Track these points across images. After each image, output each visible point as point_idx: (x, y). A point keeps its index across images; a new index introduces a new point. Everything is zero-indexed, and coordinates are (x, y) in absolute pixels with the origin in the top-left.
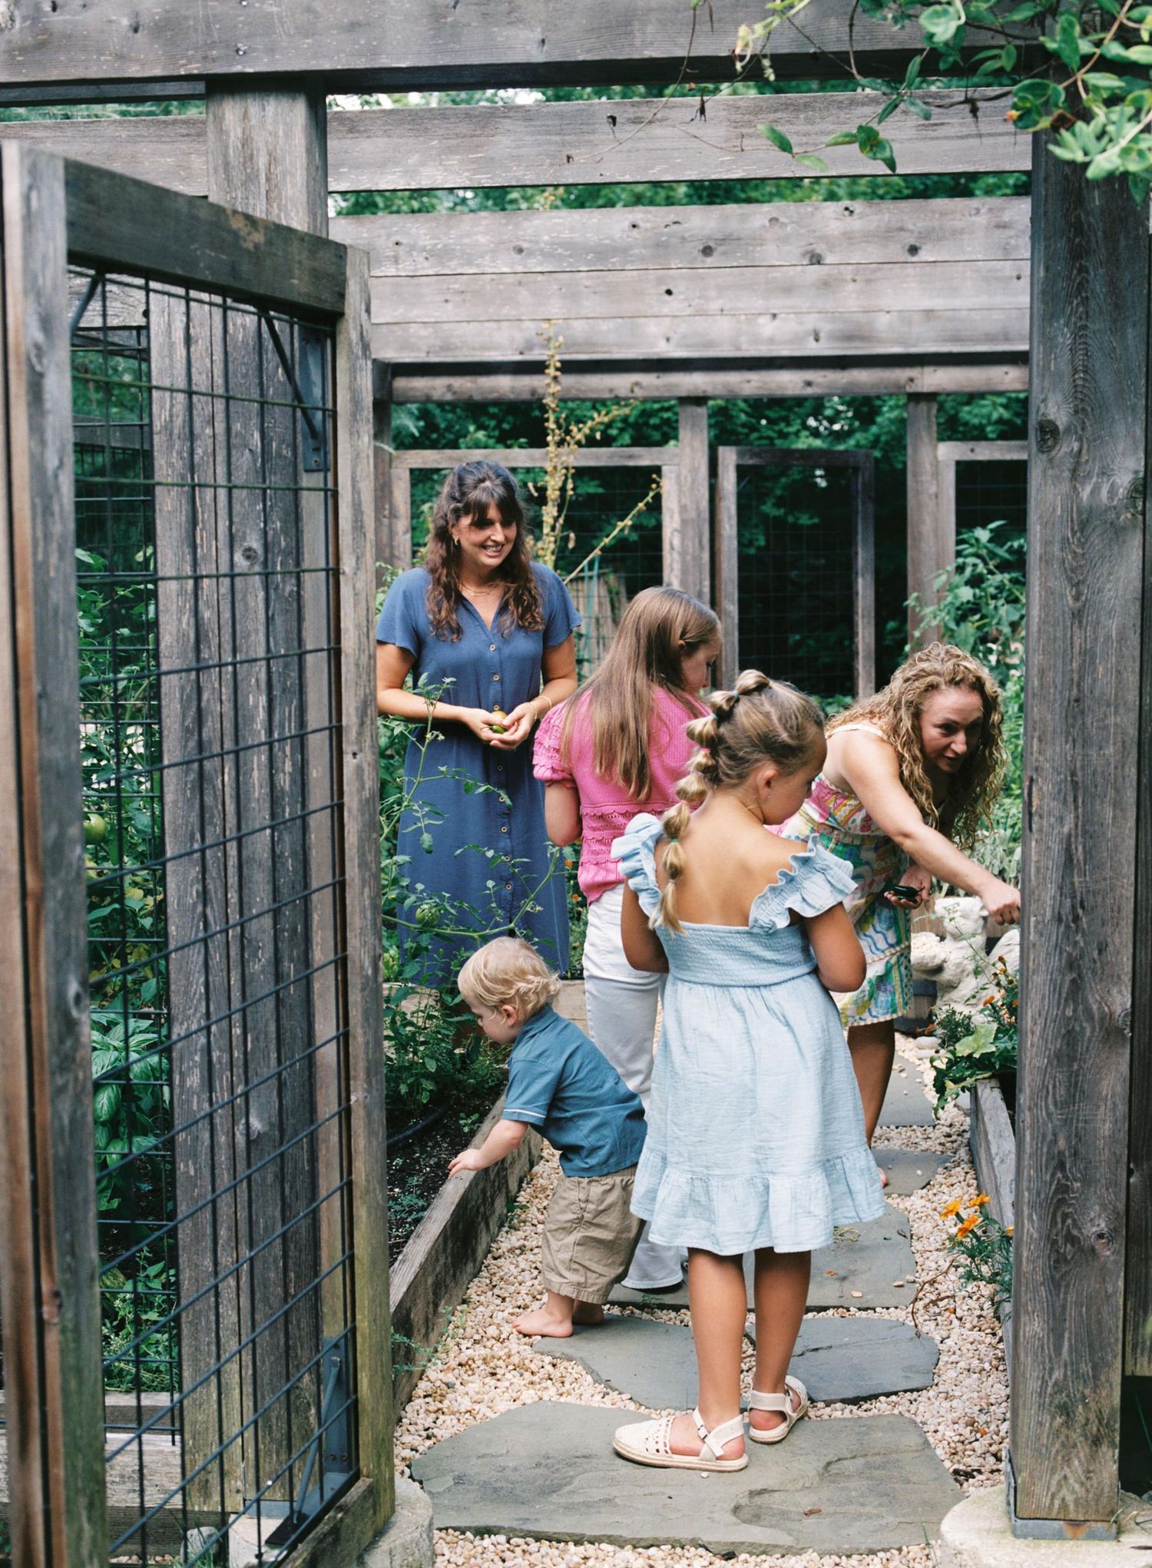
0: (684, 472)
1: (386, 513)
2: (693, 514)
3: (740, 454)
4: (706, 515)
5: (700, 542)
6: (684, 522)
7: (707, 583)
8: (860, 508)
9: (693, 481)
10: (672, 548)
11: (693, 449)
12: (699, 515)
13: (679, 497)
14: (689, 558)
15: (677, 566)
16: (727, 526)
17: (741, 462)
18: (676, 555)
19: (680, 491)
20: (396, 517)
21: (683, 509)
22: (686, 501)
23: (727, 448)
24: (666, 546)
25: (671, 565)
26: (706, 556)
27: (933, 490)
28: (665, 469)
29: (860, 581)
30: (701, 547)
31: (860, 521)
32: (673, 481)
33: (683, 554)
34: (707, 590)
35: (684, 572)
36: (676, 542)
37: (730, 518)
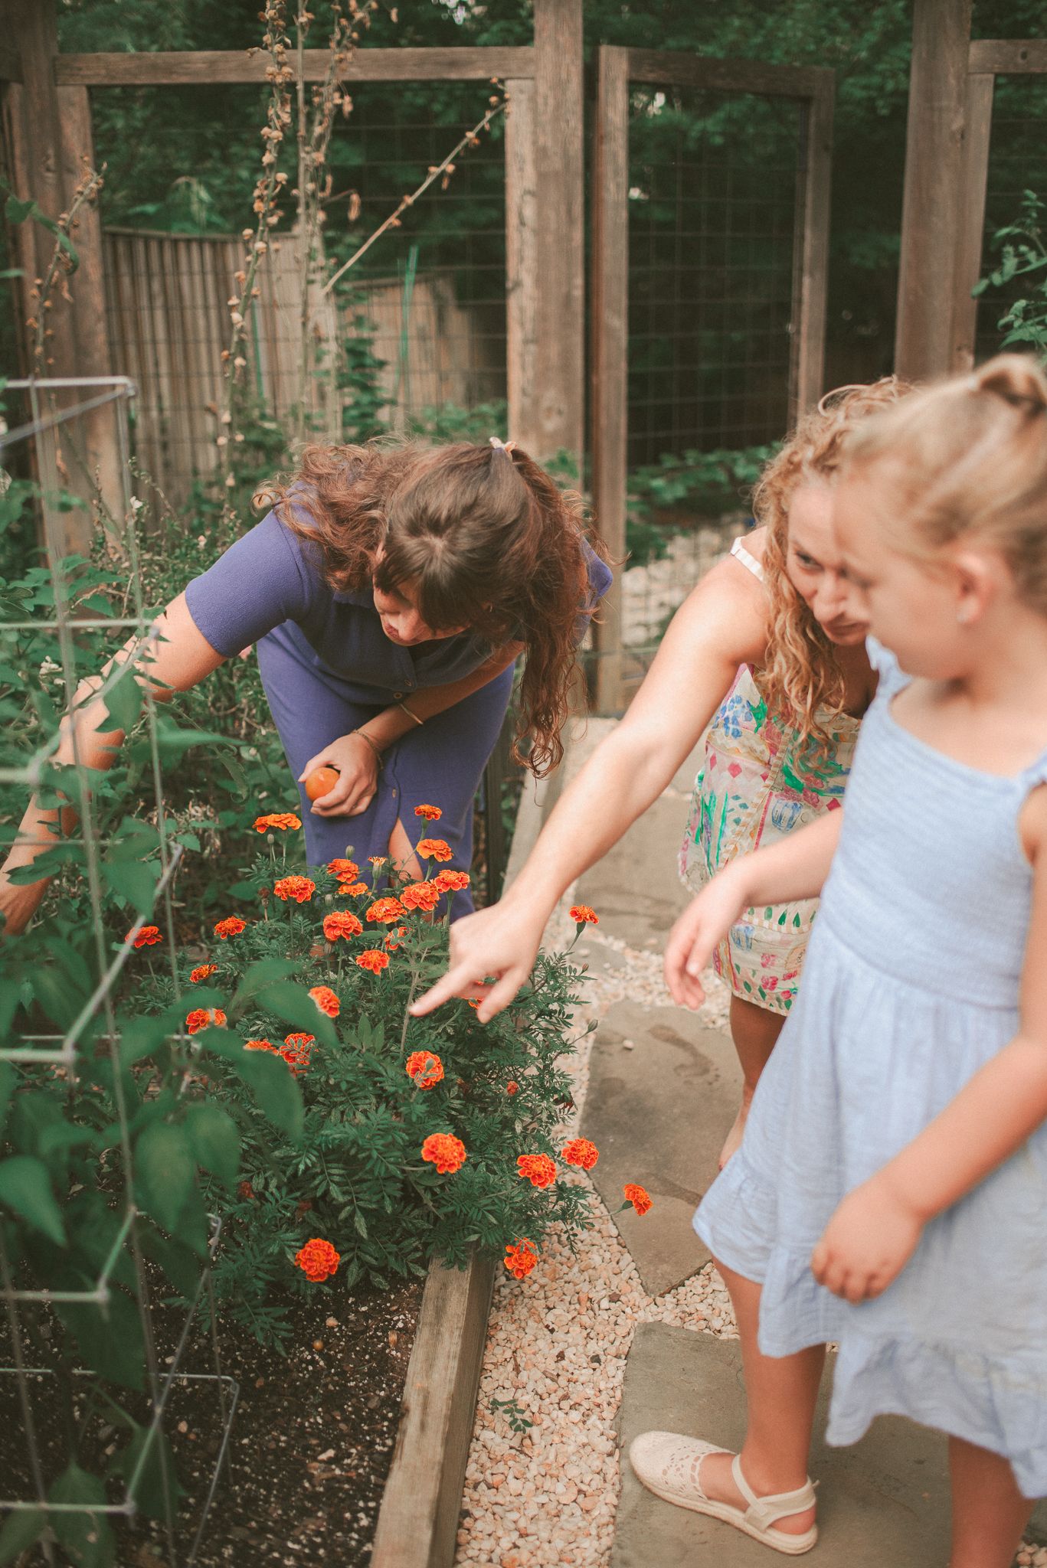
0: (543, 88)
1: (51, 162)
2: (557, 164)
3: (635, 63)
4: (578, 164)
5: (569, 212)
6: (542, 177)
7: (579, 281)
8: (811, 164)
9: (558, 107)
10: (522, 223)
11: (557, 47)
12: (567, 165)
13: (534, 133)
14: (550, 239)
15: (530, 253)
16: (612, 187)
17: (634, 76)
18: (528, 236)
19: (536, 123)
20: (70, 171)
21: (541, 154)
22: (547, 140)
23: (615, 49)
24: (512, 220)
25: (520, 251)
26: (578, 236)
27: (958, 124)
28: (511, 87)
29: (807, 281)
30: (571, 221)
31: (810, 186)
32: (524, 106)
33: (540, 232)
34: (578, 293)
35: (542, 261)
36: (529, 212)
37: (616, 173)
